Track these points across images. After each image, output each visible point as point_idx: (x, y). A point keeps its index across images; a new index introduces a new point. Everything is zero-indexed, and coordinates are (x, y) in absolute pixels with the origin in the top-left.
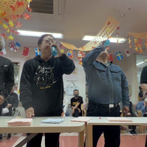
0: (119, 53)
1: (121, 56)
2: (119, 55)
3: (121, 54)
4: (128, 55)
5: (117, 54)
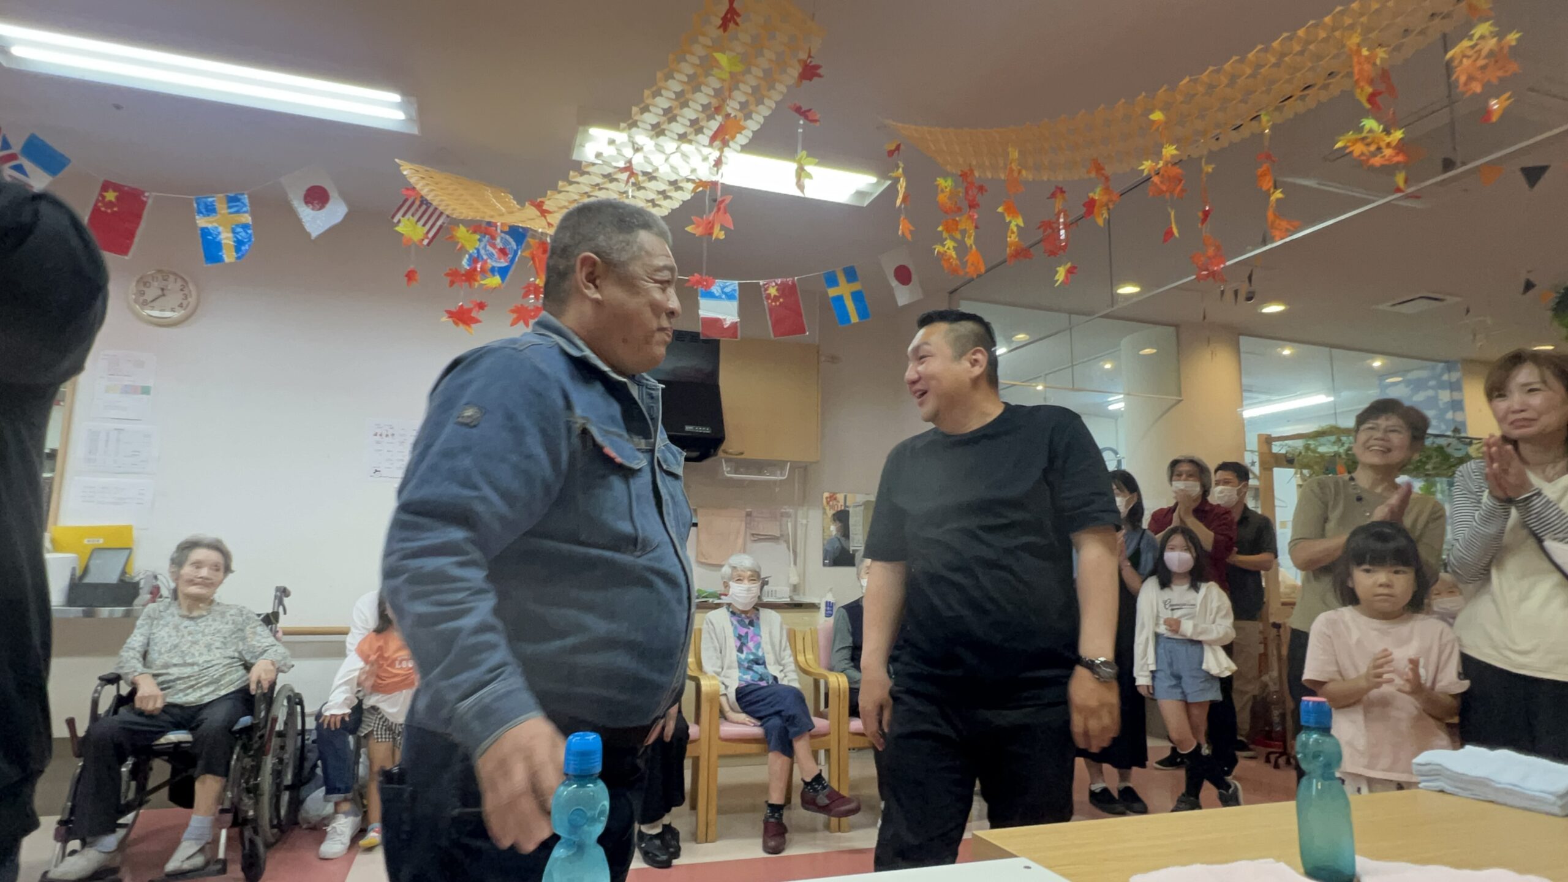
0: (842, 278)
1: (857, 297)
2: (843, 290)
3: (856, 286)
4: (903, 296)
5: (832, 281)
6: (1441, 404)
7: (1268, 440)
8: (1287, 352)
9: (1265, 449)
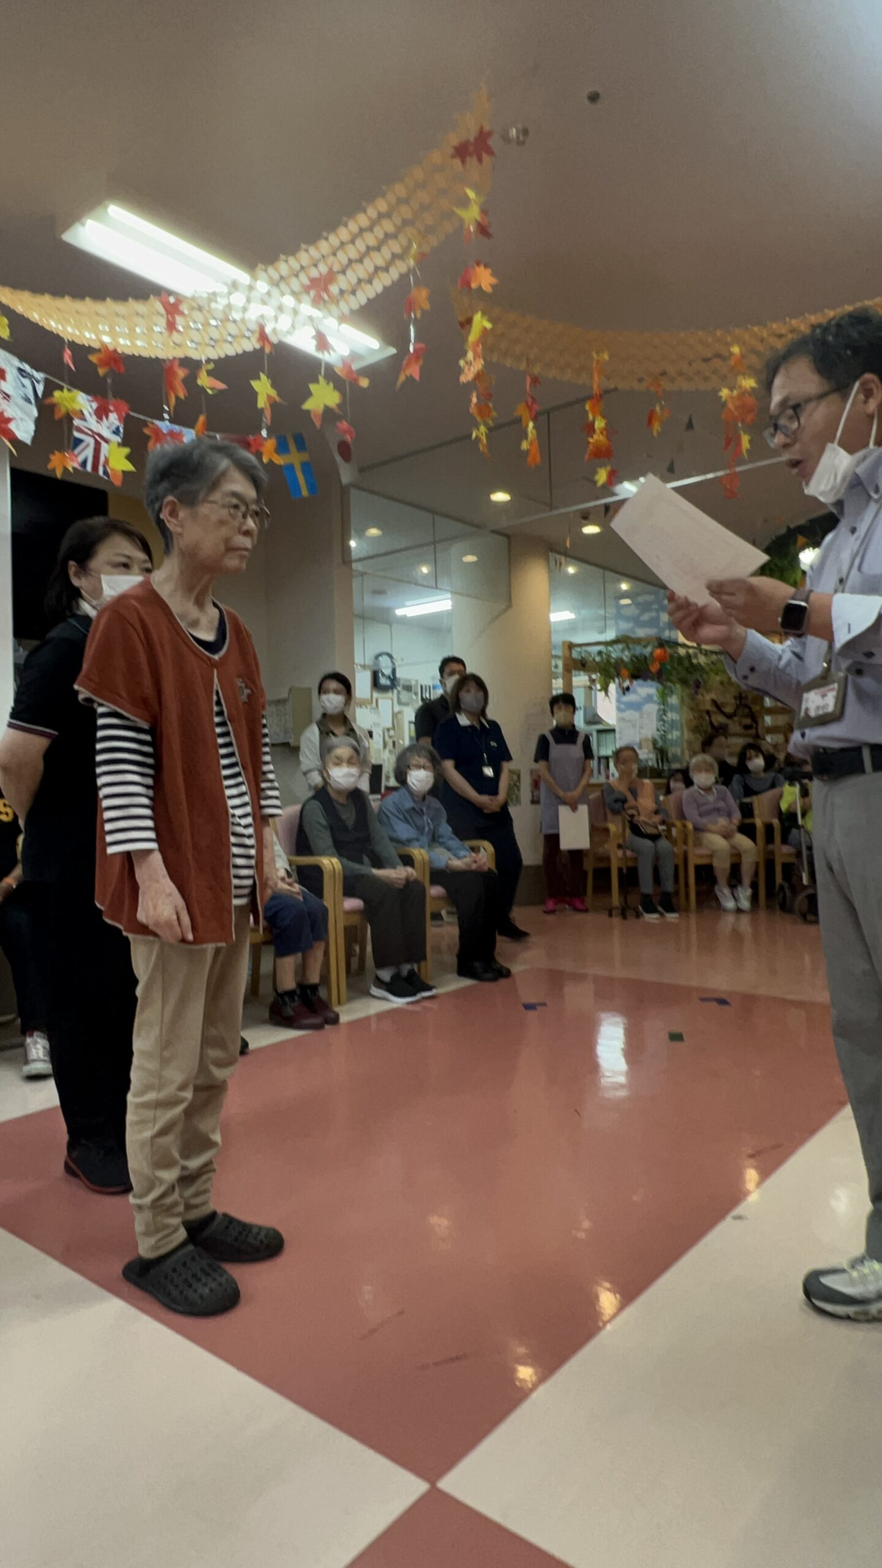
1: (305, 467)
2: (295, 458)
3: (305, 457)
4: (346, 474)
5: (283, 446)
6: (661, 624)
7: (571, 646)
8: (571, 570)
9: (567, 653)
